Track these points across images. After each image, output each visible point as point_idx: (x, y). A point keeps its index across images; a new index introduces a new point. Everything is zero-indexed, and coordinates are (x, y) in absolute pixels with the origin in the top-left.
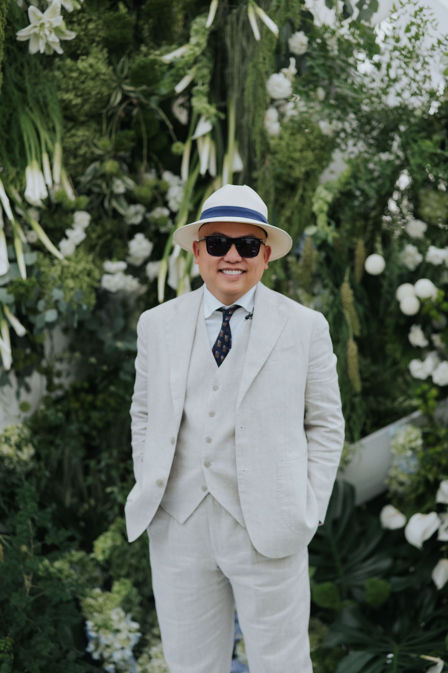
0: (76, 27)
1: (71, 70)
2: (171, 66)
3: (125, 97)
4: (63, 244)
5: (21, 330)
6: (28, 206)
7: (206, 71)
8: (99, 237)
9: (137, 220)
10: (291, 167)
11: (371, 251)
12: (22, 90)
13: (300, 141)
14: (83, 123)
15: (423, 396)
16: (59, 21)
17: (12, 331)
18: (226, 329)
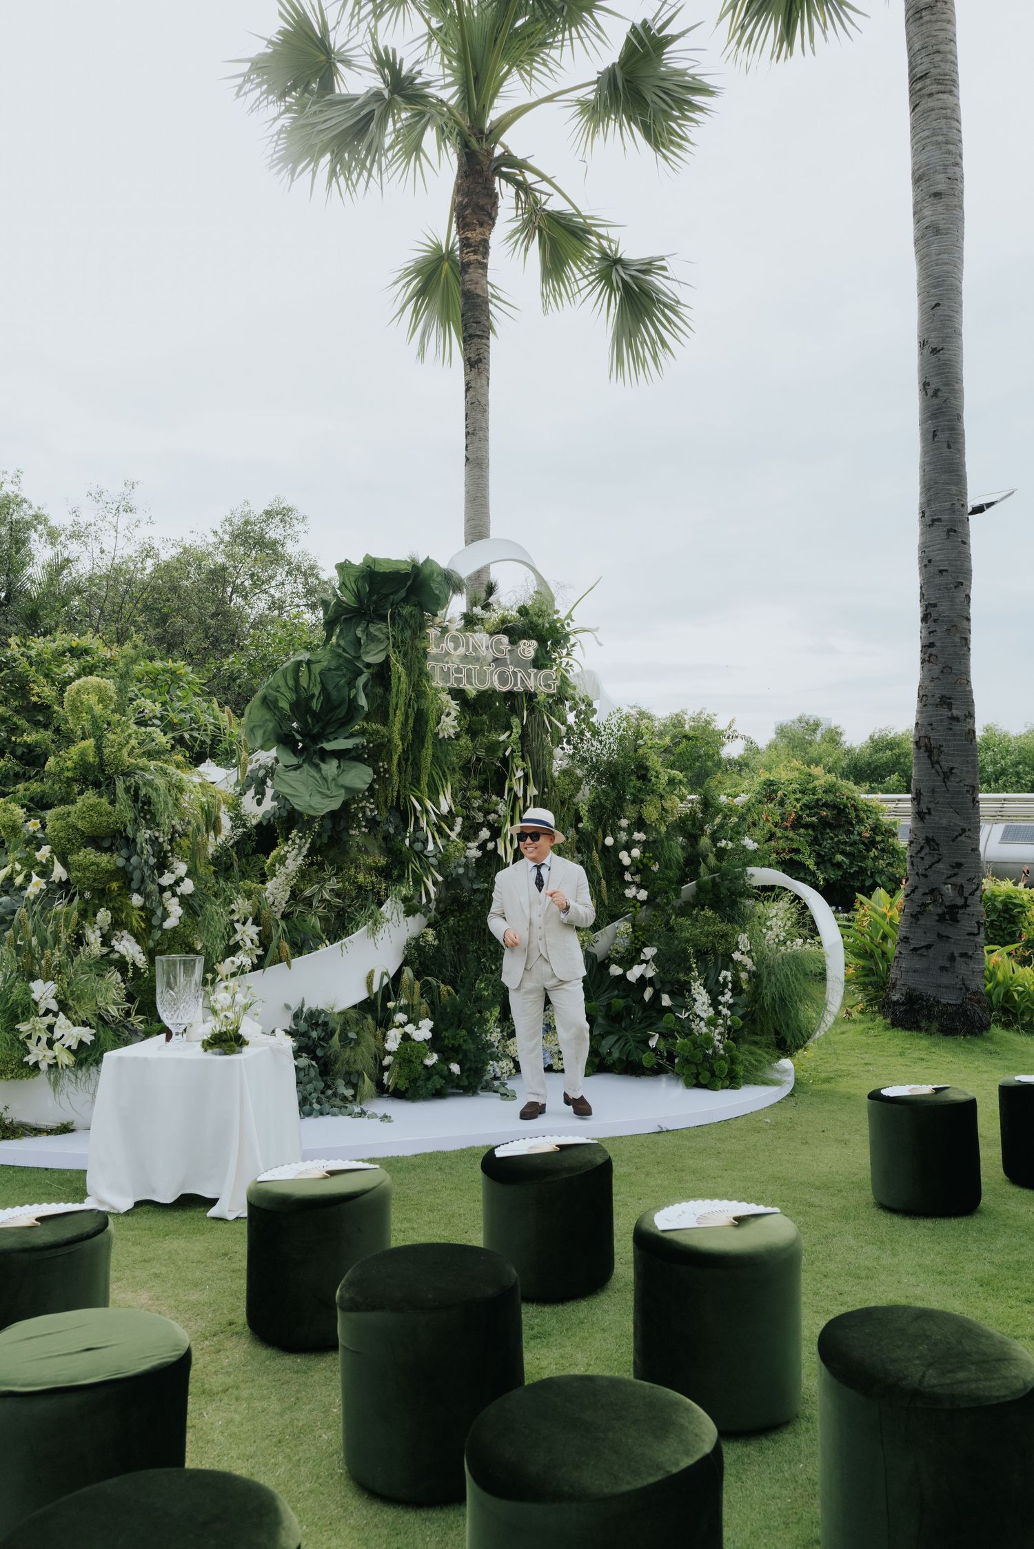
1: (457, 745)
2: (503, 741)
3: (478, 759)
5: (440, 879)
7: (519, 745)
9: (481, 820)
11: (607, 835)
13: (568, 780)
14: (457, 771)
15: (634, 906)
16: (455, 723)
17: (434, 879)
18: (539, 874)
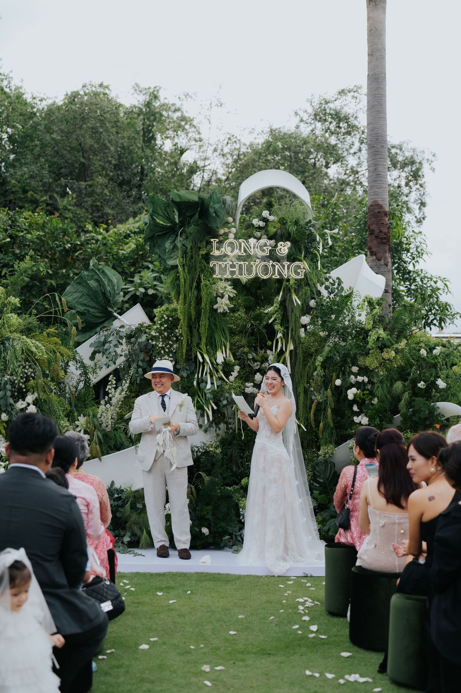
0: (234, 301)
1: (232, 317)
2: (267, 314)
3: (252, 325)
4: (230, 377)
5: (215, 408)
6: (218, 364)
7: (279, 315)
8: (244, 374)
9: (257, 368)
10: (310, 348)
11: (338, 378)
12: (216, 325)
13: (313, 339)
14: (237, 334)
16: (228, 302)
17: (212, 408)
